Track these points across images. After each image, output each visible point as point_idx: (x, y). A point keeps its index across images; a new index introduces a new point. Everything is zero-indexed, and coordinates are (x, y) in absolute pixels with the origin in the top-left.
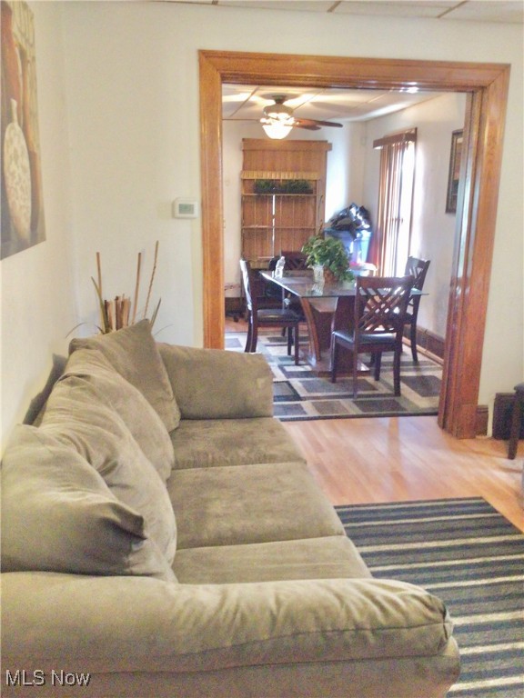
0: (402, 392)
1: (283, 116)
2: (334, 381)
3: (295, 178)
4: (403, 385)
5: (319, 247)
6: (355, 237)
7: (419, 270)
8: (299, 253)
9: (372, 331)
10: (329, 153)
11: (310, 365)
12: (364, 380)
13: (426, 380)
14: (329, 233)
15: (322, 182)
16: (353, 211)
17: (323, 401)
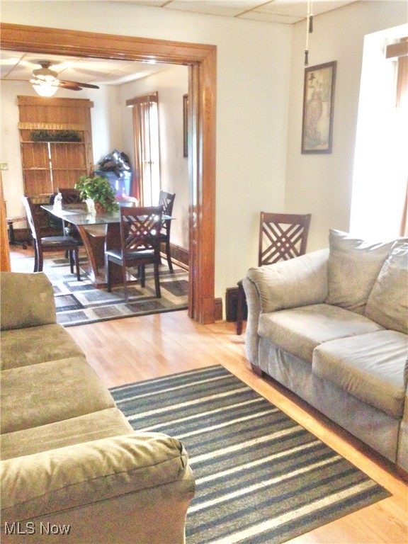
0: (162, 295)
1: (49, 78)
2: (110, 291)
3: (66, 129)
4: (162, 290)
5: (89, 184)
6: (118, 176)
7: (169, 201)
8: (73, 190)
9: (136, 249)
10: (92, 109)
11: (89, 279)
12: (134, 288)
13: (179, 284)
14: (98, 173)
15: (88, 132)
16: (116, 156)
17: (102, 307)
